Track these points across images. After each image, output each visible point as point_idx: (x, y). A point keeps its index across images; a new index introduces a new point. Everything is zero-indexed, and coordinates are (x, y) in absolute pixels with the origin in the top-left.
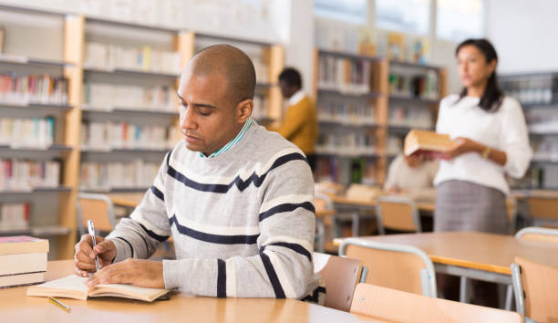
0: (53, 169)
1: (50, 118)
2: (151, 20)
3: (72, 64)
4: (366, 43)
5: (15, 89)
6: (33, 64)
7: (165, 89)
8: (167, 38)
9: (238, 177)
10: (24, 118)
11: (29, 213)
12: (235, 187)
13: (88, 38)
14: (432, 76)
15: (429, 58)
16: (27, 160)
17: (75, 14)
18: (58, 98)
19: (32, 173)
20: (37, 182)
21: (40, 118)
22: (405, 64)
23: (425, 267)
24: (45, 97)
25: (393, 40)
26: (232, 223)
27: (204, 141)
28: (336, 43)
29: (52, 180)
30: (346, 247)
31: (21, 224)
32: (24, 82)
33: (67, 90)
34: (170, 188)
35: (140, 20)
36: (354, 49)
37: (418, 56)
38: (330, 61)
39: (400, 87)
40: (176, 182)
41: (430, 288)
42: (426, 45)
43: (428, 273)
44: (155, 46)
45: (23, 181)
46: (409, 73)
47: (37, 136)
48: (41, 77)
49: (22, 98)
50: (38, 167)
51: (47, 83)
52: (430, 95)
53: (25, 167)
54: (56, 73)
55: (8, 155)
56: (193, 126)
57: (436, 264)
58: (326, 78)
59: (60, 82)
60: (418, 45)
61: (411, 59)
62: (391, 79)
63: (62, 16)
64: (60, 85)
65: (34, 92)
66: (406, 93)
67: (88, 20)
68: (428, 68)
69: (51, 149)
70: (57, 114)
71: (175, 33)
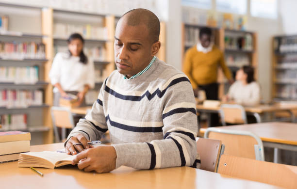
0: (39, 95)
1: (36, 66)
2: (90, 10)
3: (47, 36)
4: (211, 19)
5: (16, 50)
6: (25, 36)
7: (99, 48)
8: (99, 20)
9: (148, 91)
10: (21, 67)
11: (27, 119)
12: (146, 98)
13: (55, 21)
14: (249, 38)
15: (247, 27)
16: (24, 90)
17: (47, 7)
18: (39, 55)
19: (27, 97)
20: (30, 102)
21: (31, 66)
22: (234, 31)
23: (257, 144)
24: (32, 54)
25: (226, 17)
26: (143, 119)
27: (132, 67)
28: (194, 20)
29: (38, 101)
30: (208, 133)
31: (23, 126)
32: (20, 47)
33: (44, 50)
34: (106, 98)
35: (84, 10)
36: (205, 23)
37: (241, 26)
38: (192, 30)
39: (231, 44)
40: (110, 95)
41: (260, 156)
42: (245, 20)
43: (259, 147)
44: (93, 25)
45: (23, 101)
46: (235, 36)
47: (29, 76)
48: (30, 44)
49: (20, 56)
50: (30, 94)
51: (33, 47)
52: (248, 47)
53: (23, 94)
54: (38, 41)
55: (13, 87)
56: (127, 58)
57: (264, 142)
58: (189, 40)
59: (41, 46)
60: (241, 20)
61: (236, 27)
62: (226, 39)
63: (40, 9)
64: (41, 48)
65: (26, 52)
66: (234, 47)
67: (55, 11)
68: (246, 33)
69: (37, 84)
70: (40, 64)
71: (103, 17)
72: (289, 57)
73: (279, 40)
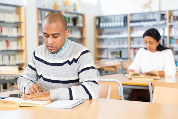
9: (68, 60)
12: (67, 64)
14: (80, 17)
15: (79, 11)
22: (70, 13)
23: (119, 86)
27: (57, 47)
28: (44, 5)
36: (51, 8)
37: (74, 10)
38: (43, 12)
39: (69, 22)
42: (77, 5)
46: (71, 16)
52: (80, 24)
58: (41, 20)
60: (75, 5)
61: (72, 11)
66: (71, 24)
68: (79, 14)
72: (106, 31)
73: (99, 19)
